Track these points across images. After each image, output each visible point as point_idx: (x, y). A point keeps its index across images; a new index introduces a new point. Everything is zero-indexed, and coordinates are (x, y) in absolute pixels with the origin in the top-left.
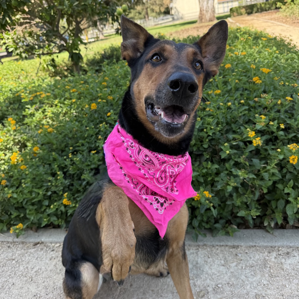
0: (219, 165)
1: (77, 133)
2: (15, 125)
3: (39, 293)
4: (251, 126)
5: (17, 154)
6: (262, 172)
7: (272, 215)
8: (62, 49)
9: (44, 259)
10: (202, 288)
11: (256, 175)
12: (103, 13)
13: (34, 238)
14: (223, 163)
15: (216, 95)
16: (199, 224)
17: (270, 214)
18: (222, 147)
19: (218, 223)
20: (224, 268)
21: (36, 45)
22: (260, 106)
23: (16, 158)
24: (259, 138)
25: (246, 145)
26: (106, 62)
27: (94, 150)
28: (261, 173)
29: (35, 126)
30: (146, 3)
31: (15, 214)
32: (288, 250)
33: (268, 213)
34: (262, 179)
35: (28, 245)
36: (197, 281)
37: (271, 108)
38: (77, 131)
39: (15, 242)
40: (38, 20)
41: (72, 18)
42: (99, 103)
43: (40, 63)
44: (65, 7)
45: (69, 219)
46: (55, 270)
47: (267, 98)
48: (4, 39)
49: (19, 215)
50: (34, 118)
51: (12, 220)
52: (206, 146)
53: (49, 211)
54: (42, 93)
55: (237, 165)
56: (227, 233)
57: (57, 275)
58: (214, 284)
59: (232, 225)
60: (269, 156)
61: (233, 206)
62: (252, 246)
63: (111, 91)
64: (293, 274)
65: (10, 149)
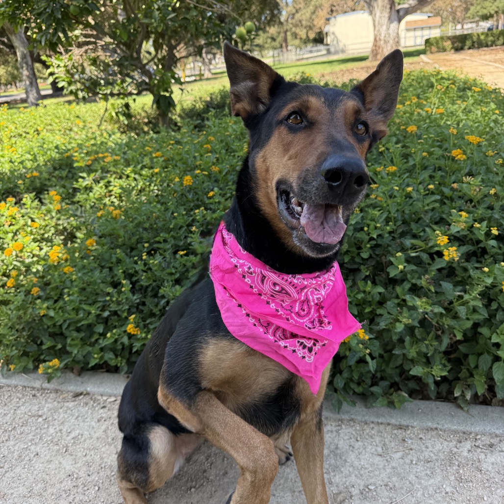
0: (386, 289)
1: (157, 221)
2: (61, 203)
3: (77, 471)
4: (443, 228)
5: (59, 248)
6: (455, 304)
7: (469, 380)
8: (142, 88)
9: (88, 419)
10: (341, 488)
11: (445, 309)
12: (214, 34)
13: (75, 385)
14: (391, 286)
15: (388, 174)
16: (345, 384)
17: (466, 378)
18: (392, 259)
19: (378, 385)
20: (382, 459)
21: (101, 79)
22: (460, 197)
23: (57, 254)
24: (454, 248)
25: (433, 259)
26: (213, 112)
27: (183, 250)
28: (454, 307)
29: (92, 207)
30: (285, 23)
31: (48, 343)
32: (492, 441)
33: (461, 375)
34: (456, 317)
35: (64, 396)
36: (335, 476)
37: (478, 202)
38: (158, 218)
39: (45, 389)
40: (108, 39)
41: (163, 39)
42: (197, 176)
43: (106, 110)
44: (153, 21)
45: (133, 359)
46: (104, 438)
47: (472, 183)
48: (51, 67)
49: (55, 346)
50: (91, 194)
51: (42, 354)
52: (365, 255)
53: (103, 343)
54: (106, 154)
55: (415, 290)
56: (391, 404)
57: (107, 446)
58: (362, 483)
59: (399, 392)
60: (470, 279)
61: (403, 360)
62: (432, 429)
63: (218, 159)
64: (497, 480)
65: (49, 240)
